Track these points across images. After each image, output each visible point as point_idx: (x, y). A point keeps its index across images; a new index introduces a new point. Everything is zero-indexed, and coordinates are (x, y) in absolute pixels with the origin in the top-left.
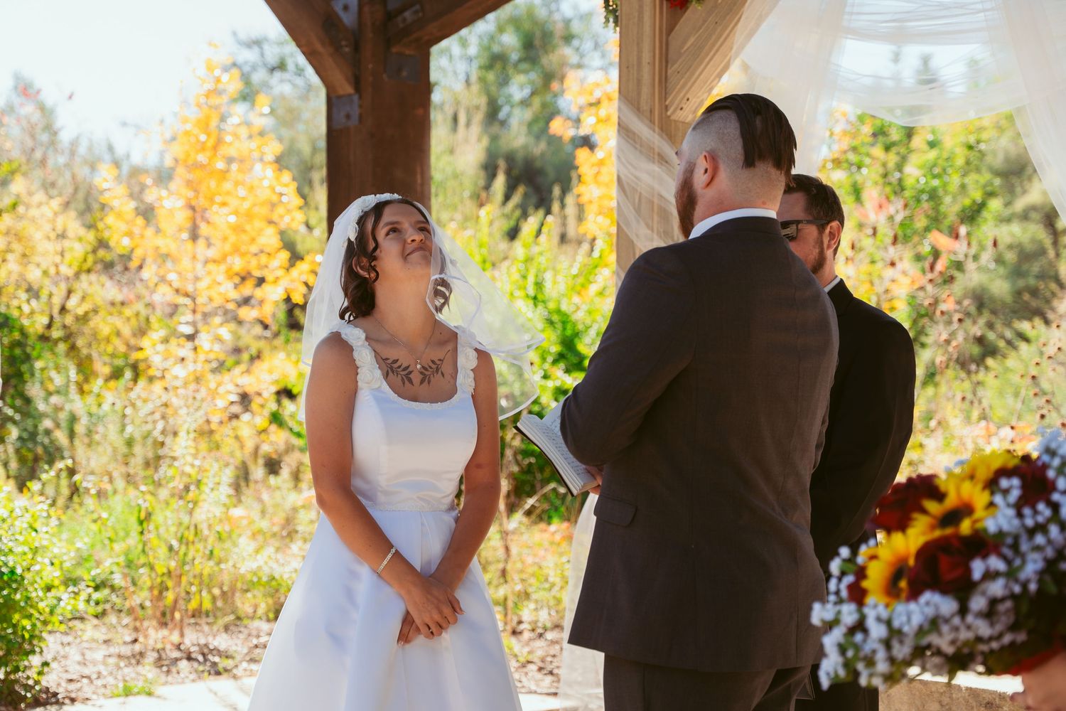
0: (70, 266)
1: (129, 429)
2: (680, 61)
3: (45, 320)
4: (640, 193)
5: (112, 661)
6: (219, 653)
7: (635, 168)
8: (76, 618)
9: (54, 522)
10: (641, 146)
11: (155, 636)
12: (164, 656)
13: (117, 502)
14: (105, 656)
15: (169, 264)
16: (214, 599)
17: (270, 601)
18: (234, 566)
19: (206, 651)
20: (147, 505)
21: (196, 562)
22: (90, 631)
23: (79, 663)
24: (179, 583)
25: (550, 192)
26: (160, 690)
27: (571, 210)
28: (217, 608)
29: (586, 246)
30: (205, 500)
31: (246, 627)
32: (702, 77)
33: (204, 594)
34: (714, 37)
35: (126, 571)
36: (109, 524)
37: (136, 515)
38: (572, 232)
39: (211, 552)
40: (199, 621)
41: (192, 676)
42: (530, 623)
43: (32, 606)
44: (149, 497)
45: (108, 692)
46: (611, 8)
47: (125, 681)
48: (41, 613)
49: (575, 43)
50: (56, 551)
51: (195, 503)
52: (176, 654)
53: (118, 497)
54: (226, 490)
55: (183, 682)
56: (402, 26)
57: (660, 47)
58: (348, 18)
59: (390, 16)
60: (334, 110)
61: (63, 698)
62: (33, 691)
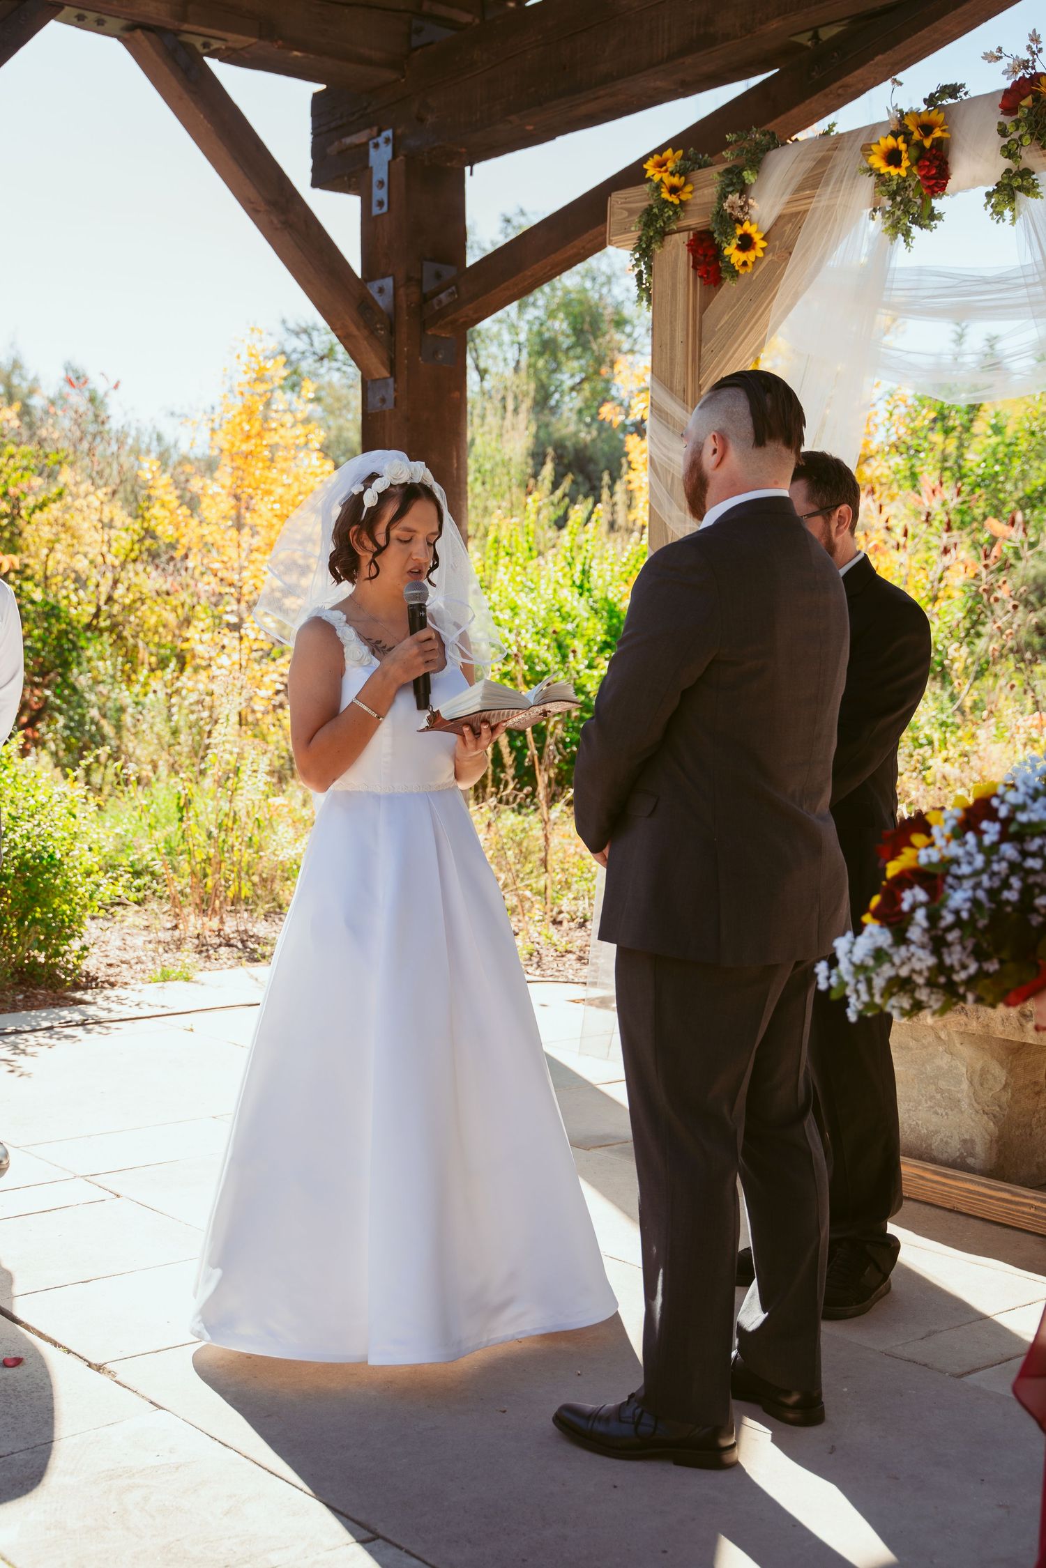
0: (117, 555)
1: (175, 718)
2: (715, 338)
3: (92, 610)
4: (673, 474)
5: (151, 946)
6: (258, 939)
7: (668, 449)
8: (116, 904)
9: (92, 807)
10: (674, 426)
11: (194, 923)
12: (204, 942)
13: (159, 789)
14: (145, 942)
16: (254, 885)
18: (274, 853)
19: (245, 937)
20: (187, 791)
21: (235, 849)
22: (132, 916)
23: (119, 948)
24: (218, 871)
25: (601, 479)
26: (198, 976)
27: (620, 497)
28: (258, 897)
29: (636, 535)
30: (241, 788)
32: (735, 356)
33: (244, 880)
34: (748, 314)
35: (167, 857)
36: (150, 811)
37: (176, 801)
38: (621, 519)
39: (250, 839)
40: (238, 907)
41: (232, 962)
42: (568, 913)
43: (70, 891)
44: (189, 784)
45: (146, 976)
46: (644, 286)
47: (164, 966)
48: (80, 898)
50: (95, 836)
51: (234, 790)
52: (217, 941)
53: (160, 784)
54: (266, 779)
55: (222, 968)
56: (437, 308)
57: (694, 325)
58: (384, 302)
59: (425, 299)
60: (369, 394)
61: (103, 982)
62: (73, 975)
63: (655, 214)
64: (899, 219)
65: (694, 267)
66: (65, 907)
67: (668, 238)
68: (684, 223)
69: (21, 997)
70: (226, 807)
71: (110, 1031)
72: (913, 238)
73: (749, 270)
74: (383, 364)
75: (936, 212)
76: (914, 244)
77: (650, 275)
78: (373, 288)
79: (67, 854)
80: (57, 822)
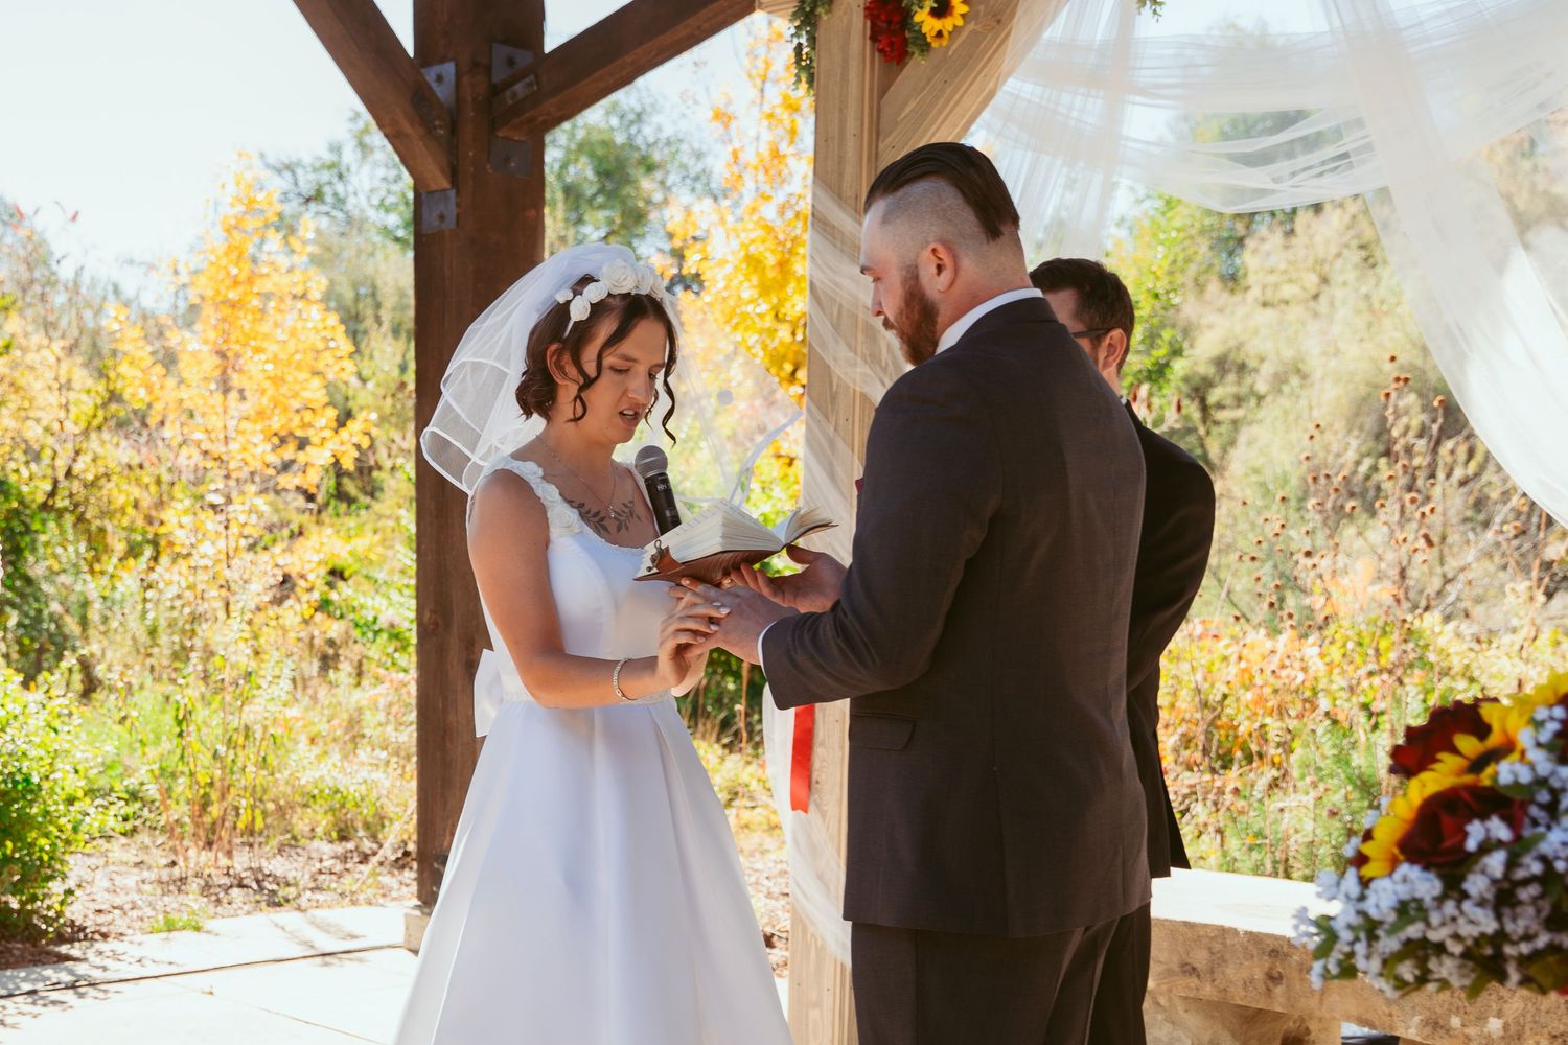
0: (76, 424)
1: (152, 616)
2: (896, 132)
3: (48, 487)
4: (840, 305)
5: (147, 888)
6: (278, 880)
7: (833, 271)
8: (102, 837)
10: (842, 242)
11: (198, 859)
12: (211, 883)
13: (146, 698)
14: (138, 882)
15: (197, 420)
17: (333, 818)
18: (292, 778)
19: (260, 877)
20: (186, 700)
21: (247, 771)
22: (118, 851)
23: (108, 891)
24: (226, 797)
26: (209, 924)
30: (256, 696)
33: (257, 809)
34: (942, 101)
35: (161, 780)
36: (139, 724)
37: (173, 713)
39: (265, 759)
40: (250, 840)
41: (247, 908)
44: (188, 692)
45: (146, 925)
46: (803, 63)
47: (166, 913)
48: (61, 831)
51: (246, 699)
52: (225, 881)
53: (146, 693)
55: (236, 915)
56: (510, 102)
57: (871, 114)
58: (443, 92)
59: (496, 91)
60: (425, 210)
61: (93, 933)
62: (56, 925)
65: (874, 38)
66: (43, 842)
67: (838, 1)
73: (945, 42)
74: (443, 171)
77: (814, 49)
78: (430, 74)
79: (47, 778)
80: (33, 738)
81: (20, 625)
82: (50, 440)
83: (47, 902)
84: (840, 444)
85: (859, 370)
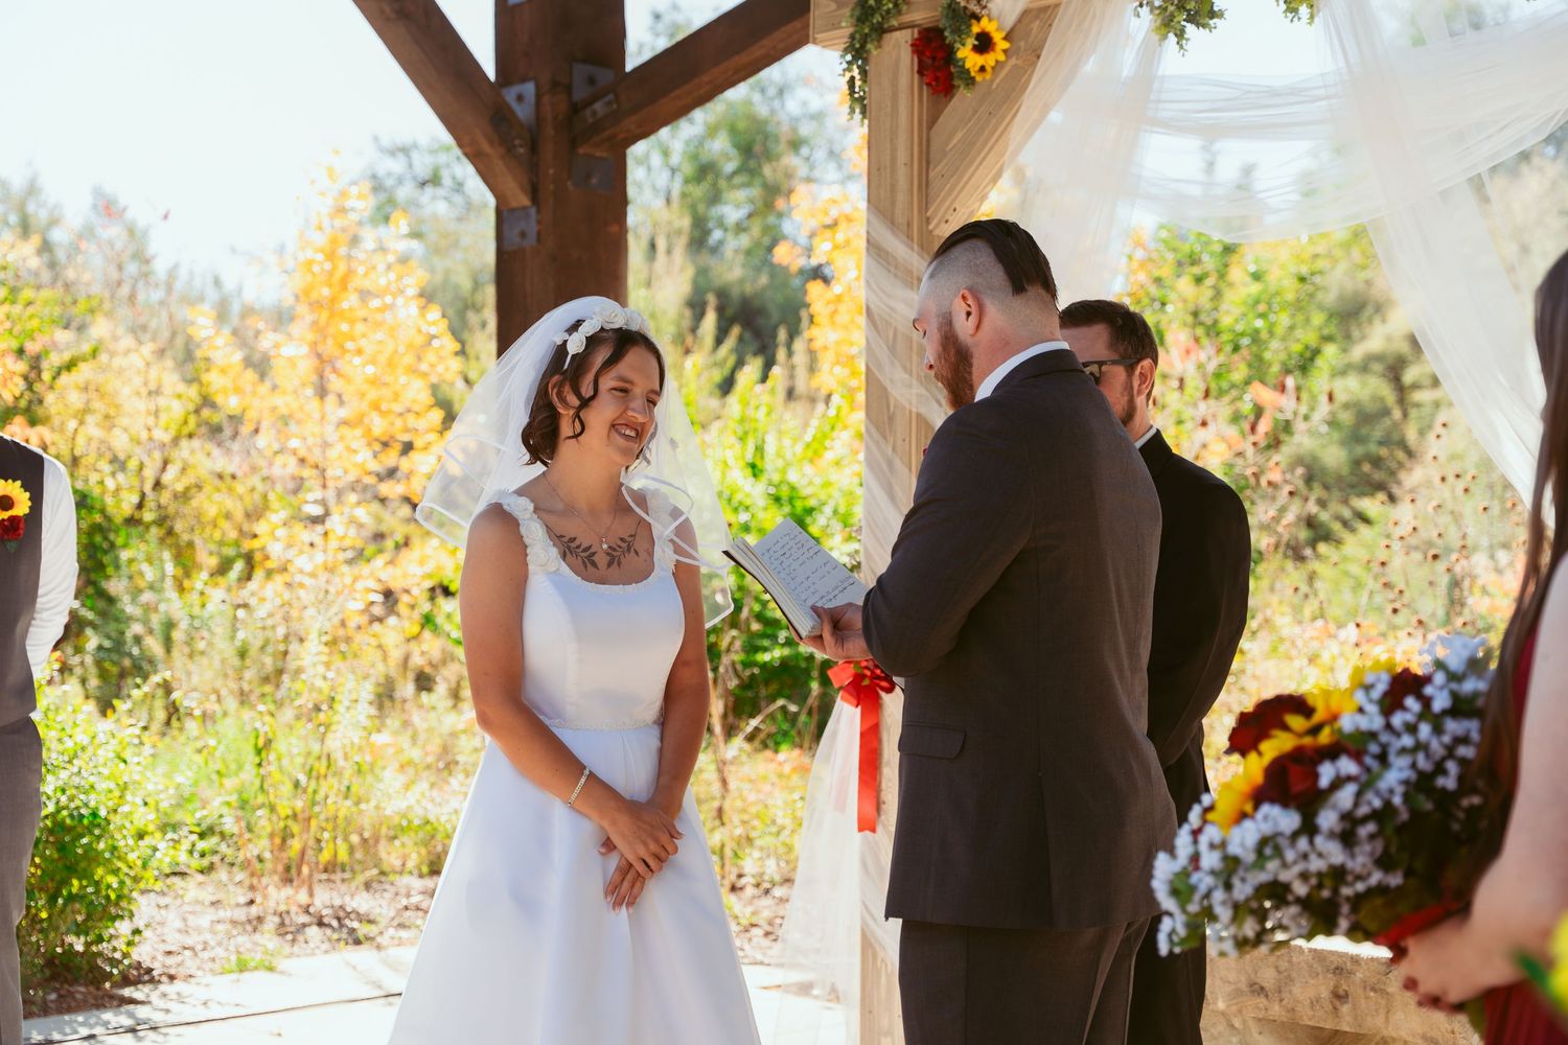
0: (166, 429)
1: (241, 635)
2: (945, 161)
3: (135, 499)
4: (896, 330)
5: (220, 927)
6: (360, 918)
7: (889, 296)
8: (175, 874)
9: (147, 750)
10: (896, 268)
11: (277, 896)
12: (287, 922)
13: (228, 728)
14: (213, 922)
15: (293, 427)
16: (352, 850)
17: (423, 851)
18: (377, 807)
19: (342, 914)
20: (266, 729)
21: (329, 801)
22: (193, 889)
23: (180, 931)
24: (307, 828)
25: (774, 336)
26: (284, 964)
27: (800, 358)
28: (356, 861)
29: (821, 405)
30: (339, 722)
31: (392, 884)
32: (971, 182)
33: (339, 841)
34: (986, 132)
35: (240, 813)
36: (218, 754)
37: (252, 741)
38: (801, 386)
39: (348, 788)
40: (333, 877)
41: (326, 946)
42: (753, 876)
43: (119, 858)
44: (268, 719)
45: (217, 966)
46: (856, 96)
47: (238, 952)
48: (130, 867)
49: (805, 151)
50: (150, 787)
51: (328, 726)
52: (304, 919)
53: (229, 721)
54: (365, 711)
55: (313, 954)
56: (590, 121)
57: (920, 144)
58: (523, 112)
59: (576, 109)
60: (506, 227)
61: (160, 975)
62: (121, 967)
63: (870, 6)
64: (1172, 17)
65: (920, 72)
67: (887, 36)
68: (906, 18)
69: (53, 996)
70: (316, 748)
71: (168, 1038)
72: (1187, 40)
73: (988, 76)
74: (523, 189)
75: (1216, 9)
76: (1188, 46)
77: (866, 81)
78: (509, 95)
79: (115, 811)
80: (101, 769)
81: (100, 648)
82: (138, 451)
83: (115, 943)
84: (898, 464)
85: (914, 391)
